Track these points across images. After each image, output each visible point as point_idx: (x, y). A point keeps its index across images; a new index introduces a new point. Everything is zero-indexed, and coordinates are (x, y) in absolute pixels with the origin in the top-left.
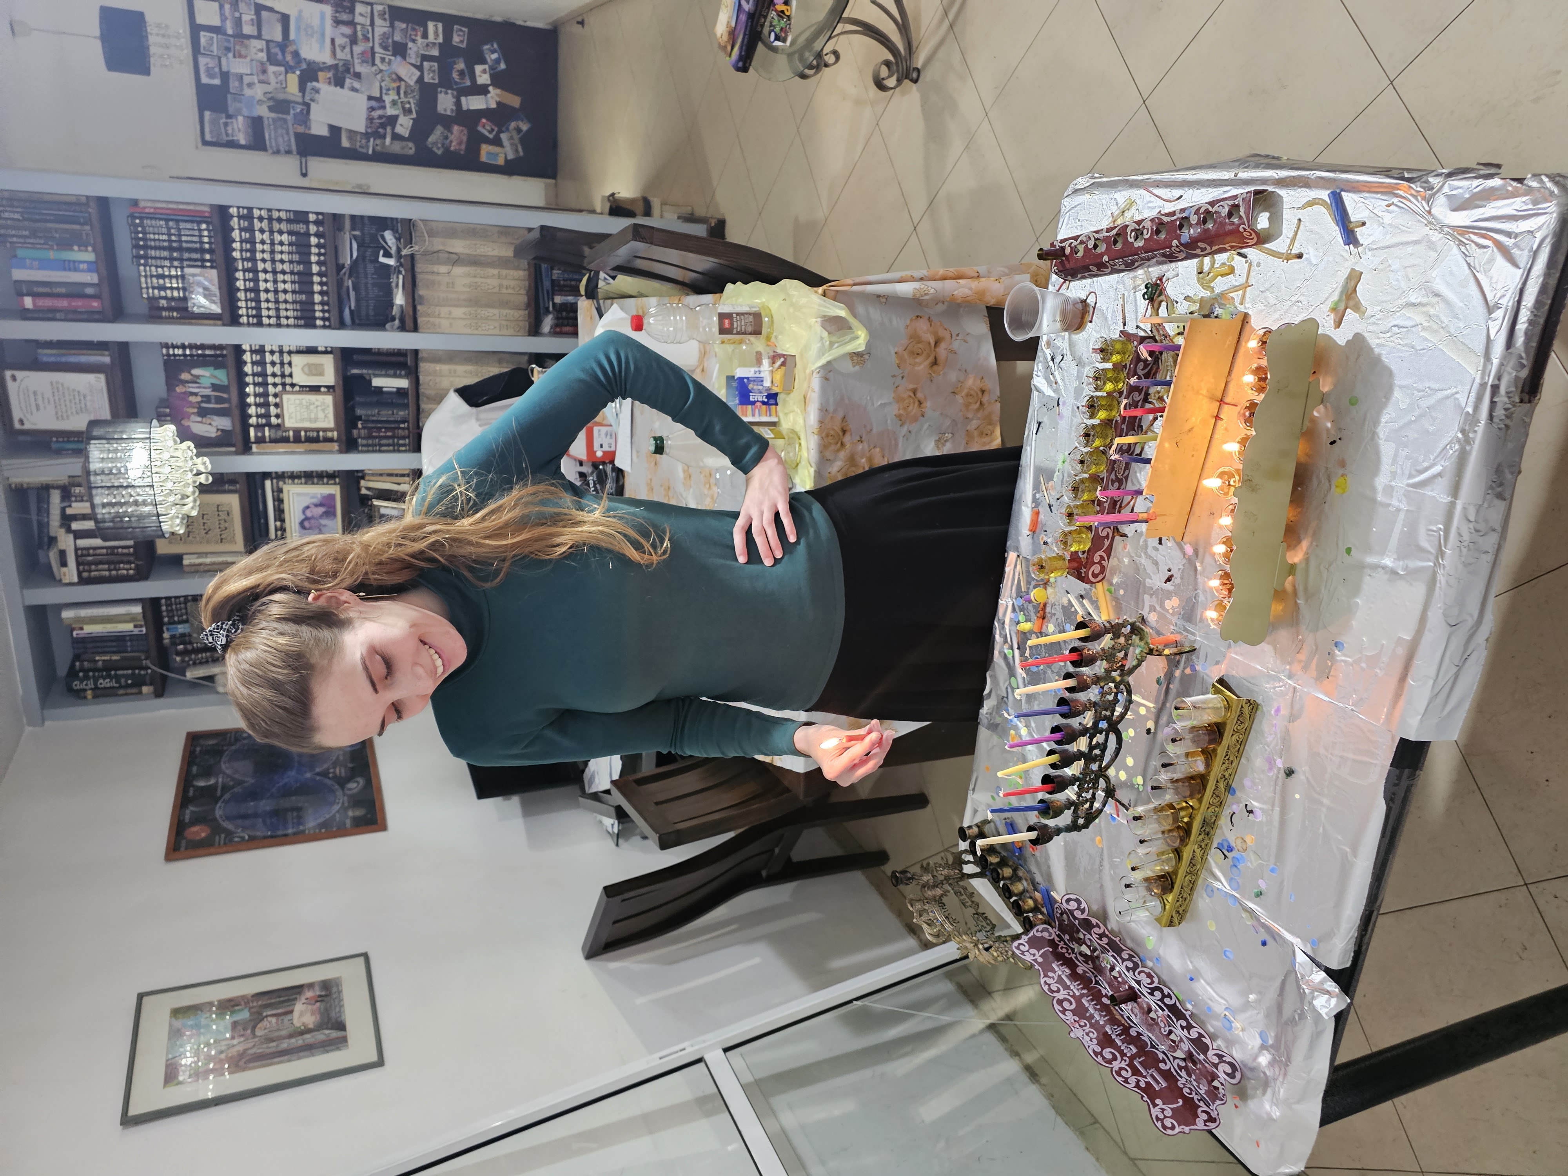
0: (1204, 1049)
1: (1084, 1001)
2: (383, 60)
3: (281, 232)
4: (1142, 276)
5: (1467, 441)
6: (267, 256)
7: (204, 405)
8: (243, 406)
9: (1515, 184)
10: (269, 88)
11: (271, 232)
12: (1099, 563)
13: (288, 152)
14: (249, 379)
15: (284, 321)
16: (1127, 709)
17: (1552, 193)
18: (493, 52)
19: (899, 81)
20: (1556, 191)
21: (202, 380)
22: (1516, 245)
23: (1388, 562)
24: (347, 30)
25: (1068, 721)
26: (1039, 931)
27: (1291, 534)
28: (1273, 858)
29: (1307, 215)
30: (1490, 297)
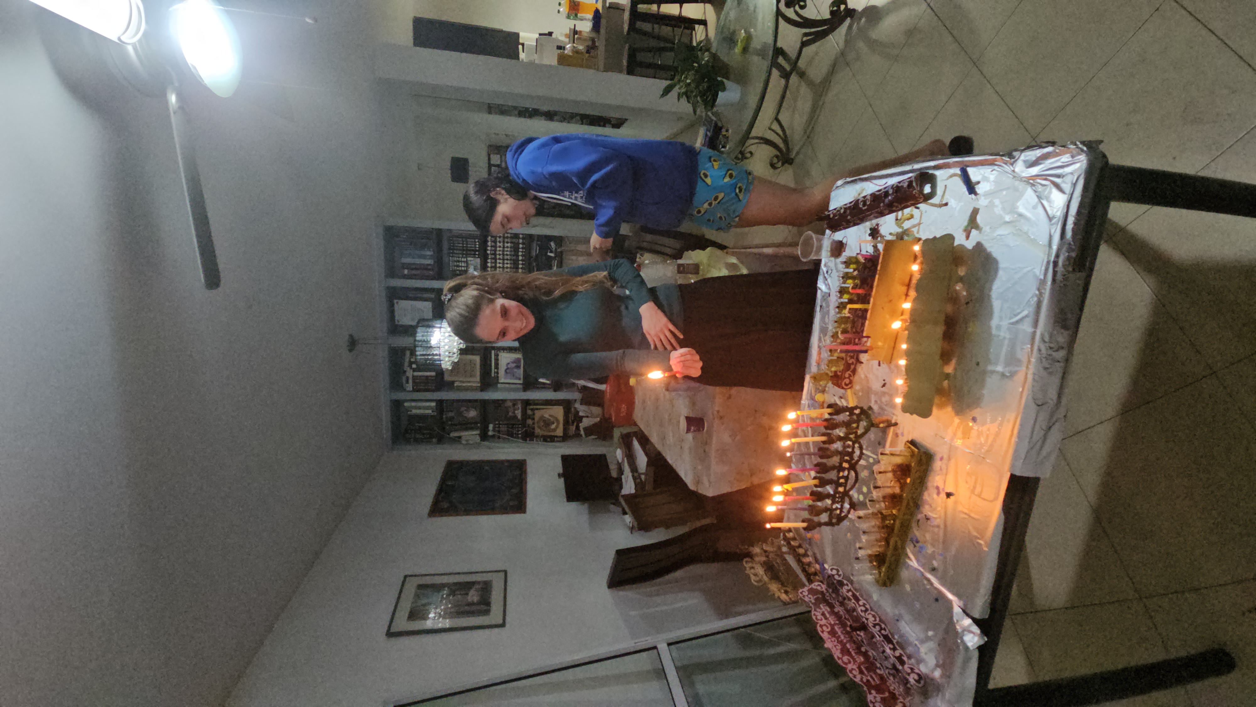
0: (902, 663)
1: (836, 628)
3: (507, 243)
4: (867, 225)
5: (1041, 294)
6: (501, 253)
9: (1060, 148)
12: (849, 378)
16: (860, 457)
17: (1082, 150)
19: (783, 164)
20: (1085, 149)
22: (1064, 182)
23: (1000, 368)
25: (824, 461)
26: (815, 585)
27: (946, 357)
28: (941, 546)
29: (949, 183)
30: (1050, 212)
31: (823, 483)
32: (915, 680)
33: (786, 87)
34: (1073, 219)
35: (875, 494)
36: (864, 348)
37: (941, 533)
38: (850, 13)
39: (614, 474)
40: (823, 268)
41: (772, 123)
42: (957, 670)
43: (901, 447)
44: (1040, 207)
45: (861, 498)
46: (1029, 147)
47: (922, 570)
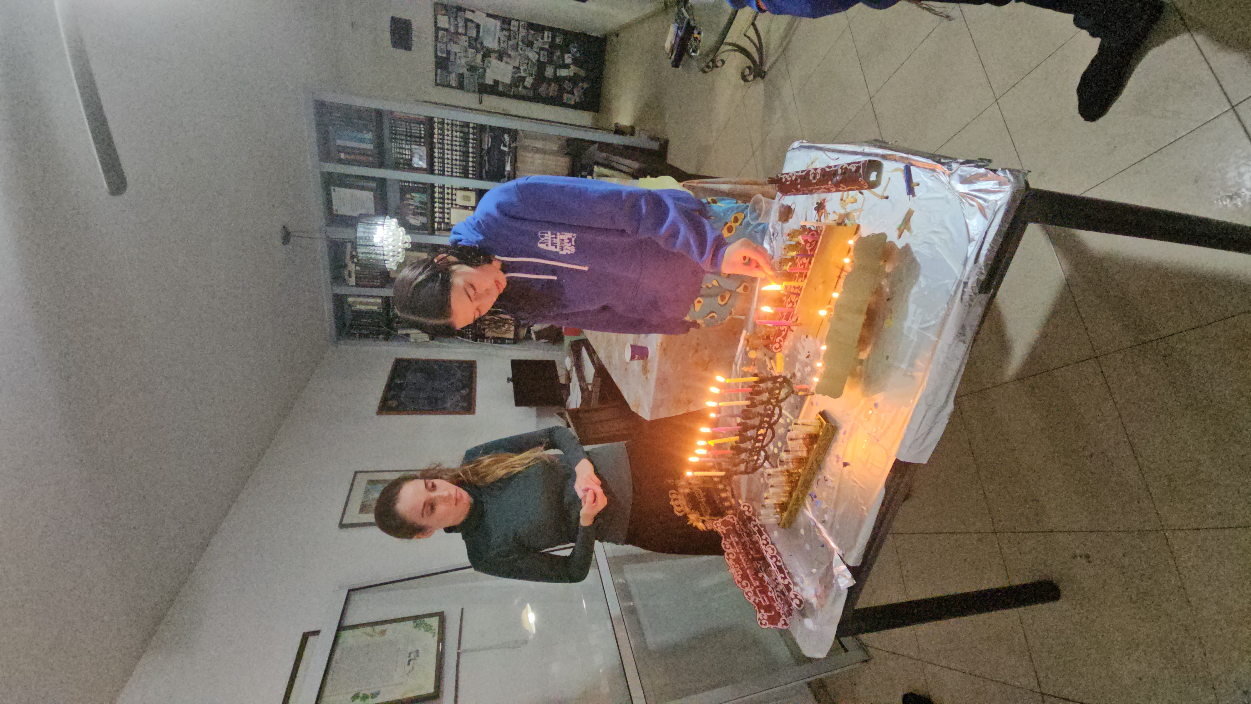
0: (789, 590)
1: (741, 556)
2: (521, 49)
5: (949, 310)
6: (449, 142)
7: (416, 211)
8: (433, 212)
9: (991, 173)
10: (467, 60)
11: (452, 131)
12: (779, 343)
13: (474, 92)
14: (437, 200)
15: (454, 174)
16: (779, 418)
17: (1010, 180)
18: (575, 47)
20: (1012, 178)
21: (416, 199)
22: (988, 207)
23: (903, 366)
24: (506, 33)
25: (746, 421)
26: (728, 518)
27: (863, 343)
28: (833, 504)
29: (893, 176)
30: (971, 234)
31: (743, 439)
32: (797, 604)
34: (989, 245)
35: (785, 456)
39: (562, 380)
41: (748, 29)
42: (829, 601)
43: (813, 418)
45: (776, 451)
46: (968, 162)
47: (815, 520)
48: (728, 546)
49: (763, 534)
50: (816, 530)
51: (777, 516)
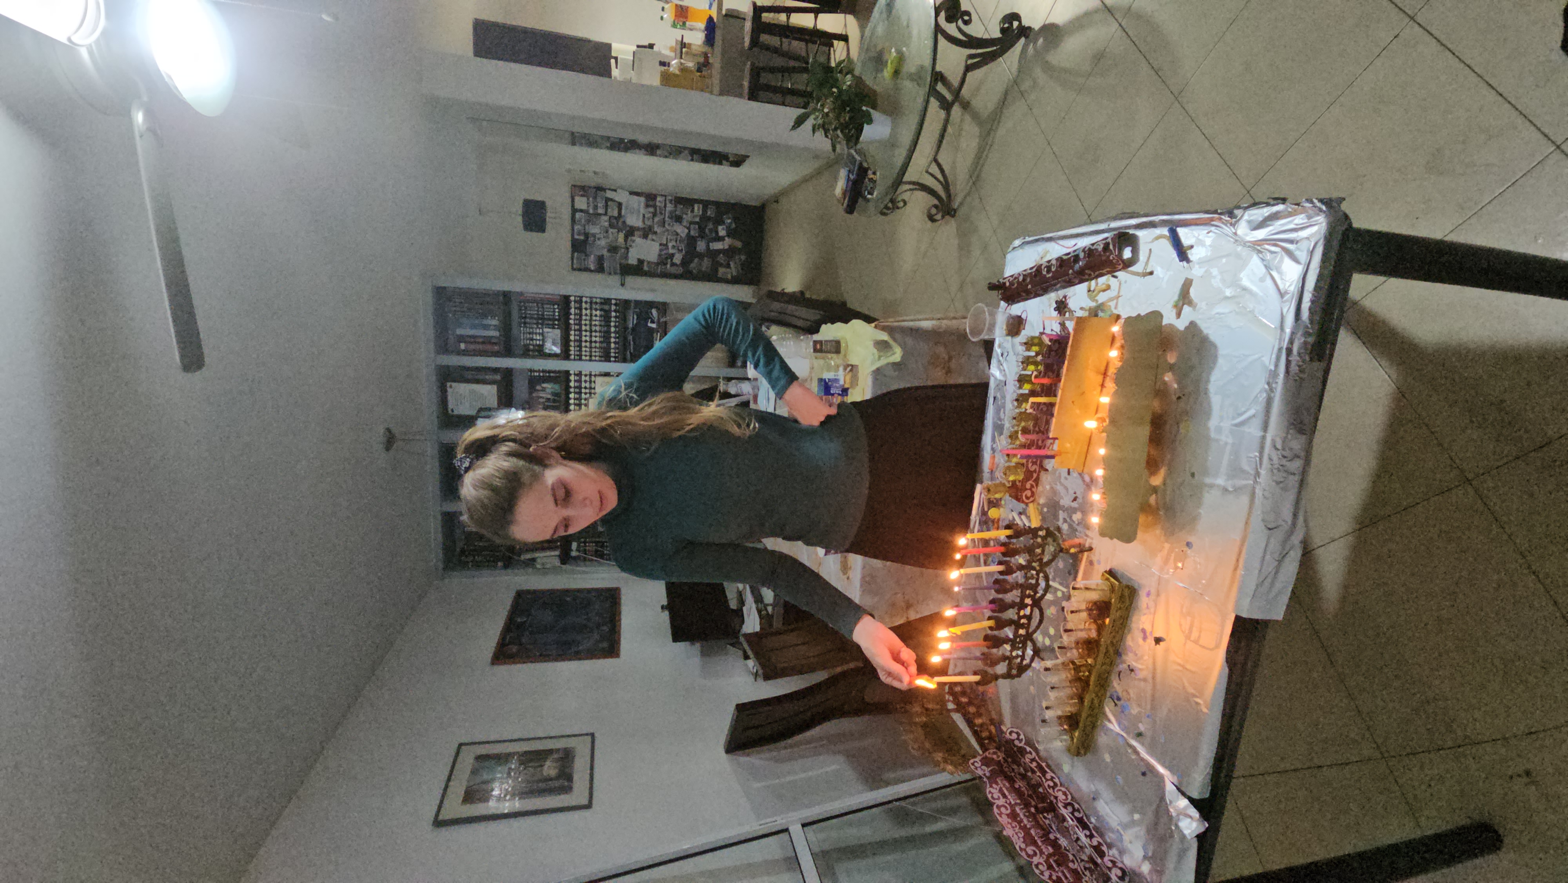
0: (1102, 855)
1: (1017, 809)
2: (669, 224)
3: (596, 310)
4: (1052, 297)
5: (1272, 390)
6: (588, 322)
9: (1293, 207)
10: (608, 241)
11: (591, 310)
12: (1030, 489)
13: (615, 273)
14: (572, 390)
15: (594, 358)
16: (1046, 591)
17: (1321, 210)
18: (729, 219)
19: (943, 217)
20: (1324, 208)
21: (548, 390)
22: (1298, 249)
23: (1220, 481)
24: (652, 210)
25: (1000, 596)
26: (991, 754)
27: (1152, 465)
28: (1149, 707)
29: (1155, 246)
30: (1281, 287)
31: (1001, 624)
32: (1120, 878)
33: (947, 121)
34: (1310, 295)
35: (1066, 639)
36: (1049, 453)
37: (1149, 688)
38: (1025, 32)
39: (733, 605)
40: (997, 350)
41: (929, 166)
42: (1171, 864)
43: (1097, 580)
44: (1268, 277)
45: (1047, 642)
46: (1255, 204)
47: (1124, 735)
48: (995, 796)
49: (1046, 772)
50: (1130, 751)
51: (1065, 737)
